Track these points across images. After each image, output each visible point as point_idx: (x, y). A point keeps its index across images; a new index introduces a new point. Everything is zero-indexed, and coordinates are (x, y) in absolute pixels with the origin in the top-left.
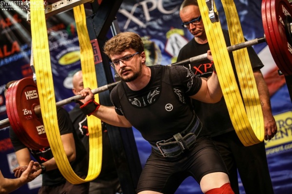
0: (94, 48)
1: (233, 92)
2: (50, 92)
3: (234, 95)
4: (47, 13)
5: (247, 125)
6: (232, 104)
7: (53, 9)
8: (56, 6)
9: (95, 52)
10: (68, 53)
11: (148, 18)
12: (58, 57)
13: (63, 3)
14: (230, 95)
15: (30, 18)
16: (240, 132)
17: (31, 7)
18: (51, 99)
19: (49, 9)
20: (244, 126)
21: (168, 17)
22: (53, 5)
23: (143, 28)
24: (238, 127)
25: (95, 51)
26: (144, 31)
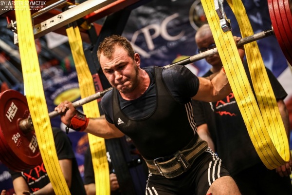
0: (96, 84)
1: (249, 104)
2: (45, 120)
3: (251, 107)
4: (36, 33)
5: (268, 141)
6: (250, 118)
7: (43, 29)
8: (46, 25)
9: (97, 89)
10: (64, 91)
11: (151, 46)
12: (53, 96)
13: (53, 21)
14: (246, 108)
15: (18, 40)
16: (260, 149)
17: (19, 29)
18: (47, 128)
19: (38, 28)
20: (264, 142)
21: (174, 44)
22: (42, 24)
23: (146, 59)
24: (257, 144)
25: (97, 87)
26: (148, 62)
